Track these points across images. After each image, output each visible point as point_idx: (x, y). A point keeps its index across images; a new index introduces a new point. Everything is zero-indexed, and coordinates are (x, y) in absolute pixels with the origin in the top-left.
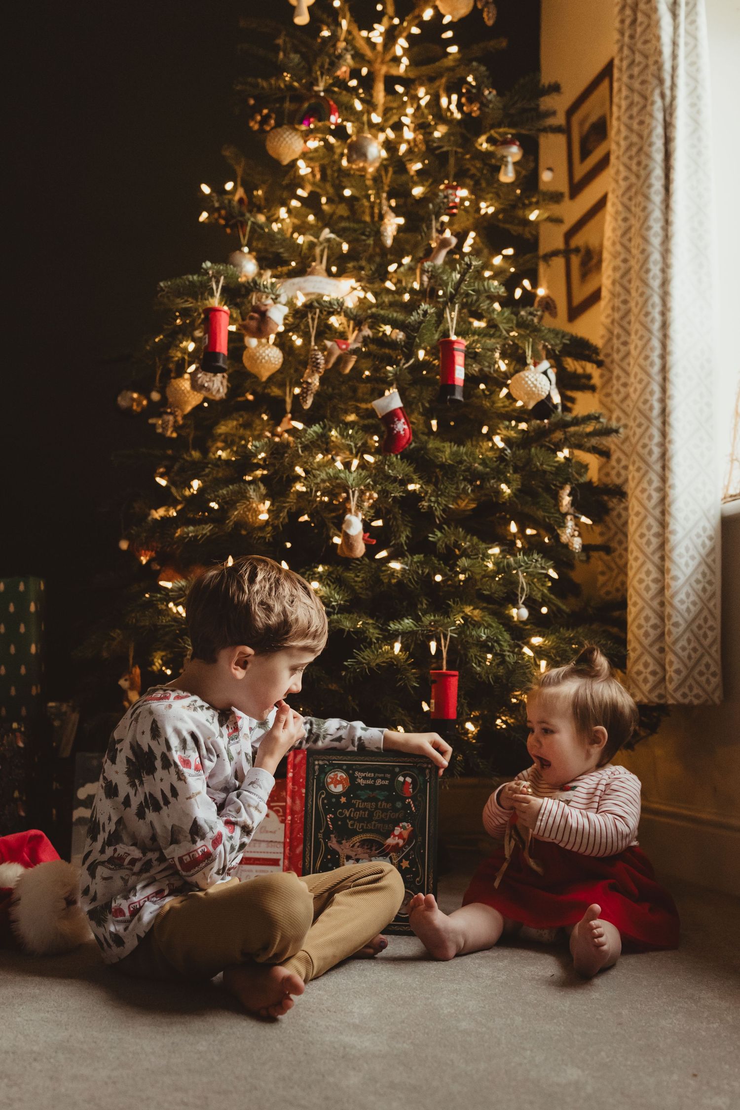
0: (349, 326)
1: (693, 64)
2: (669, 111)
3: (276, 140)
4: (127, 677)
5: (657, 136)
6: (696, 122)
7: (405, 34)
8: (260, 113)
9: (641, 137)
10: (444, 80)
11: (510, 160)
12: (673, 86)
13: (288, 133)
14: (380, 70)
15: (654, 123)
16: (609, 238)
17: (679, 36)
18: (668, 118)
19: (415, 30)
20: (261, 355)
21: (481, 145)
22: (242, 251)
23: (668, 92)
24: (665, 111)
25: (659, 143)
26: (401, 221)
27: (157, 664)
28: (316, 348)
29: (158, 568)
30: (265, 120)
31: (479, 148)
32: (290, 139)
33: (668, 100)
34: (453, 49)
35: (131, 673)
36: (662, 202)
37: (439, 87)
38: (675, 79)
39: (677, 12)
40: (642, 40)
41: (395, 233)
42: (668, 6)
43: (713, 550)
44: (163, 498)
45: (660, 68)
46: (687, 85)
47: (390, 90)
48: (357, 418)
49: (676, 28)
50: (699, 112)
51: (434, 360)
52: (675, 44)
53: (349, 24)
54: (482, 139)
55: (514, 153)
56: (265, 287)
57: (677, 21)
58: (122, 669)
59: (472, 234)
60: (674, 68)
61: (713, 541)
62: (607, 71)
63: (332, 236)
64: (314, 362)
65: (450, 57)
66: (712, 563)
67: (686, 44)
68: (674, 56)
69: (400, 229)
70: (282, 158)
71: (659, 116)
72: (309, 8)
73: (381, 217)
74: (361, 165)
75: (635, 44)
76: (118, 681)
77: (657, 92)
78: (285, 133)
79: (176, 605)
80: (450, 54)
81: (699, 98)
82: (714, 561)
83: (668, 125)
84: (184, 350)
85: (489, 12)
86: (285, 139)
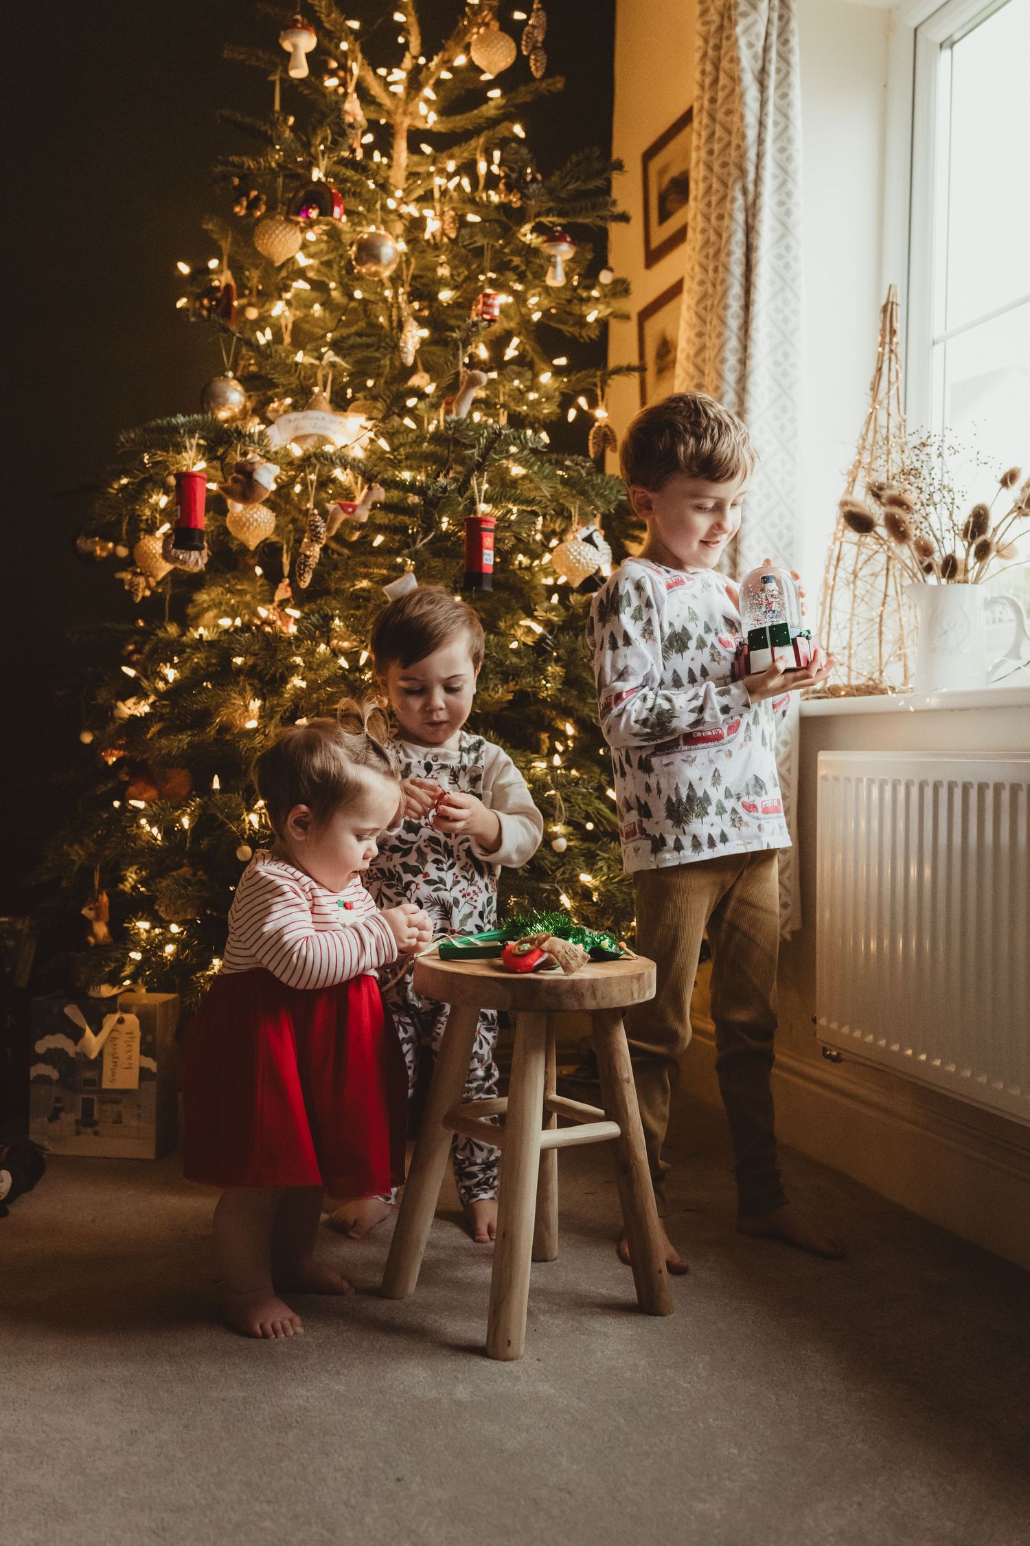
0: (356, 483)
1: (782, 150)
2: (752, 211)
3: (267, 236)
4: (92, 906)
5: (736, 242)
6: (785, 227)
7: (432, 82)
8: (247, 196)
9: (719, 235)
10: (482, 140)
11: (559, 259)
12: (758, 180)
13: (281, 228)
14: (402, 123)
15: (734, 226)
16: (683, 350)
17: (766, 114)
18: (750, 220)
19: (446, 75)
20: (248, 520)
21: (525, 235)
22: (226, 377)
23: (751, 187)
24: (747, 210)
25: (738, 253)
26: (425, 333)
27: (130, 880)
28: (316, 512)
29: (127, 779)
30: (253, 205)
31: (523, 239)
32: (284, 236)
33: (751, 197)
34: (495, 93)
35: (97, 900)
36: (740, 329)
37: (475, 149)
38: (760, 170)
39: (766, 82)
40: (723, 110)
41: (418, 346)
42: (754, 73)
43: (788, 757)
44: (134, 689)
45: (743, 156)
46: (775, 177)
47: (414, 149)
48: (370, 584)
49: (763, 104)
50: (788, 213)
51: (460, 531)
52: (761, 124)
53: (361, 68)
54: (527, 228)
55: (564, 252)
56: (251, 436)
57: (765, 94)
58: (85, 894)
59: (515, 341)
60: (760, 156)
61: (789, 746)
62: (686, 118)
63: (338, 359)
64: (313, 530)
65: (491, 103)
66: (787, 773)
67: (776, 124)
68: (760, 141)
69: (423, 342)
70: (275, 258)
71: (740, 217)
72: (308, 55)
73: (401, 327)
74: (374, 269)
75: (716, 111)
76: (81, 910)
77: (738, 186)
78: (277, 228)
79: (151, 824)
80: (491, 99)
81: (789, 194)
82: (789, 770)
83: (750, 230)
84: (155, 508)
85: (536, 60)
86: (278, 236)
